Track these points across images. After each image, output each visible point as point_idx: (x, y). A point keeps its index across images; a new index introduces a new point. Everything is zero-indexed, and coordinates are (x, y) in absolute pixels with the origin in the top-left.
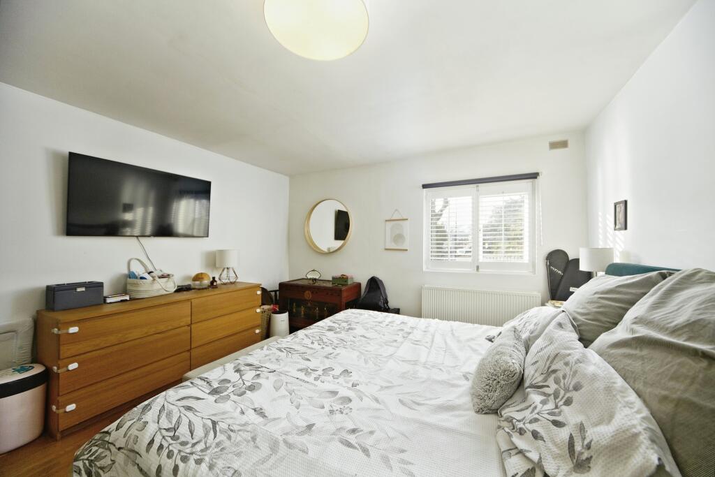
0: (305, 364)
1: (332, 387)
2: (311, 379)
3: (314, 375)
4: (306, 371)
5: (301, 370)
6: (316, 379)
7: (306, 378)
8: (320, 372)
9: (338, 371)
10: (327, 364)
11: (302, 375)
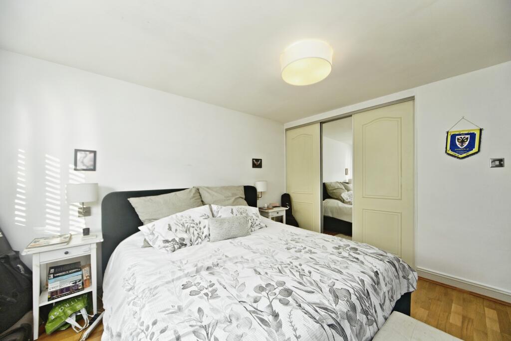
0: (313, 256)
1: (297, 244)
2: (308, 248)
3: (307, 250)
4: (311, 252)
5: (314, 253)
6: (305, 248)
7: (311, 249)
8: (303, 251)
9: (293, 251)
10: (298, 254)
11: (313, 250)
